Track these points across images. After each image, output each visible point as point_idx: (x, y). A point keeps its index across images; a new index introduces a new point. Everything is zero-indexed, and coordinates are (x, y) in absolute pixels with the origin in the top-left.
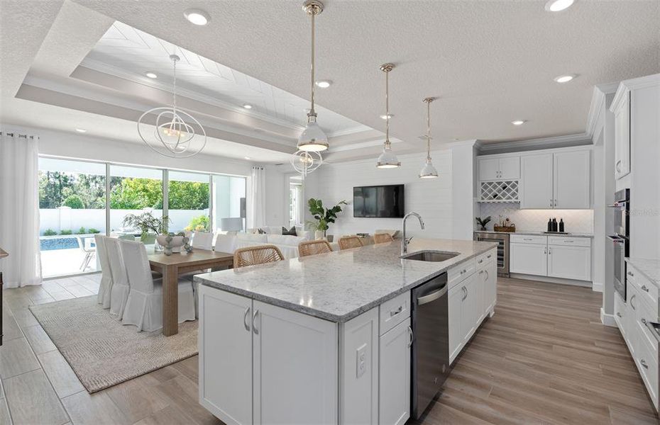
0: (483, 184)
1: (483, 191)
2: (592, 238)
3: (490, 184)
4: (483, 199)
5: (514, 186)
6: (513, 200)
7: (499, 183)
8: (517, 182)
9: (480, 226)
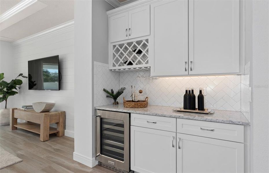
0: (114, 46)
1: (114, 56)
2: (246, 125)
3: (121, 46)
4: (114, 65)
5: (145, 46)
6: (143, 65)
7: (130, 44)
8: (147, 41)
9: (112, 100)
